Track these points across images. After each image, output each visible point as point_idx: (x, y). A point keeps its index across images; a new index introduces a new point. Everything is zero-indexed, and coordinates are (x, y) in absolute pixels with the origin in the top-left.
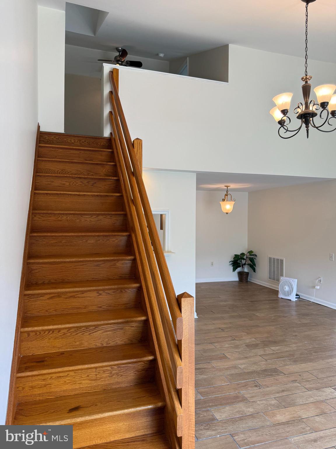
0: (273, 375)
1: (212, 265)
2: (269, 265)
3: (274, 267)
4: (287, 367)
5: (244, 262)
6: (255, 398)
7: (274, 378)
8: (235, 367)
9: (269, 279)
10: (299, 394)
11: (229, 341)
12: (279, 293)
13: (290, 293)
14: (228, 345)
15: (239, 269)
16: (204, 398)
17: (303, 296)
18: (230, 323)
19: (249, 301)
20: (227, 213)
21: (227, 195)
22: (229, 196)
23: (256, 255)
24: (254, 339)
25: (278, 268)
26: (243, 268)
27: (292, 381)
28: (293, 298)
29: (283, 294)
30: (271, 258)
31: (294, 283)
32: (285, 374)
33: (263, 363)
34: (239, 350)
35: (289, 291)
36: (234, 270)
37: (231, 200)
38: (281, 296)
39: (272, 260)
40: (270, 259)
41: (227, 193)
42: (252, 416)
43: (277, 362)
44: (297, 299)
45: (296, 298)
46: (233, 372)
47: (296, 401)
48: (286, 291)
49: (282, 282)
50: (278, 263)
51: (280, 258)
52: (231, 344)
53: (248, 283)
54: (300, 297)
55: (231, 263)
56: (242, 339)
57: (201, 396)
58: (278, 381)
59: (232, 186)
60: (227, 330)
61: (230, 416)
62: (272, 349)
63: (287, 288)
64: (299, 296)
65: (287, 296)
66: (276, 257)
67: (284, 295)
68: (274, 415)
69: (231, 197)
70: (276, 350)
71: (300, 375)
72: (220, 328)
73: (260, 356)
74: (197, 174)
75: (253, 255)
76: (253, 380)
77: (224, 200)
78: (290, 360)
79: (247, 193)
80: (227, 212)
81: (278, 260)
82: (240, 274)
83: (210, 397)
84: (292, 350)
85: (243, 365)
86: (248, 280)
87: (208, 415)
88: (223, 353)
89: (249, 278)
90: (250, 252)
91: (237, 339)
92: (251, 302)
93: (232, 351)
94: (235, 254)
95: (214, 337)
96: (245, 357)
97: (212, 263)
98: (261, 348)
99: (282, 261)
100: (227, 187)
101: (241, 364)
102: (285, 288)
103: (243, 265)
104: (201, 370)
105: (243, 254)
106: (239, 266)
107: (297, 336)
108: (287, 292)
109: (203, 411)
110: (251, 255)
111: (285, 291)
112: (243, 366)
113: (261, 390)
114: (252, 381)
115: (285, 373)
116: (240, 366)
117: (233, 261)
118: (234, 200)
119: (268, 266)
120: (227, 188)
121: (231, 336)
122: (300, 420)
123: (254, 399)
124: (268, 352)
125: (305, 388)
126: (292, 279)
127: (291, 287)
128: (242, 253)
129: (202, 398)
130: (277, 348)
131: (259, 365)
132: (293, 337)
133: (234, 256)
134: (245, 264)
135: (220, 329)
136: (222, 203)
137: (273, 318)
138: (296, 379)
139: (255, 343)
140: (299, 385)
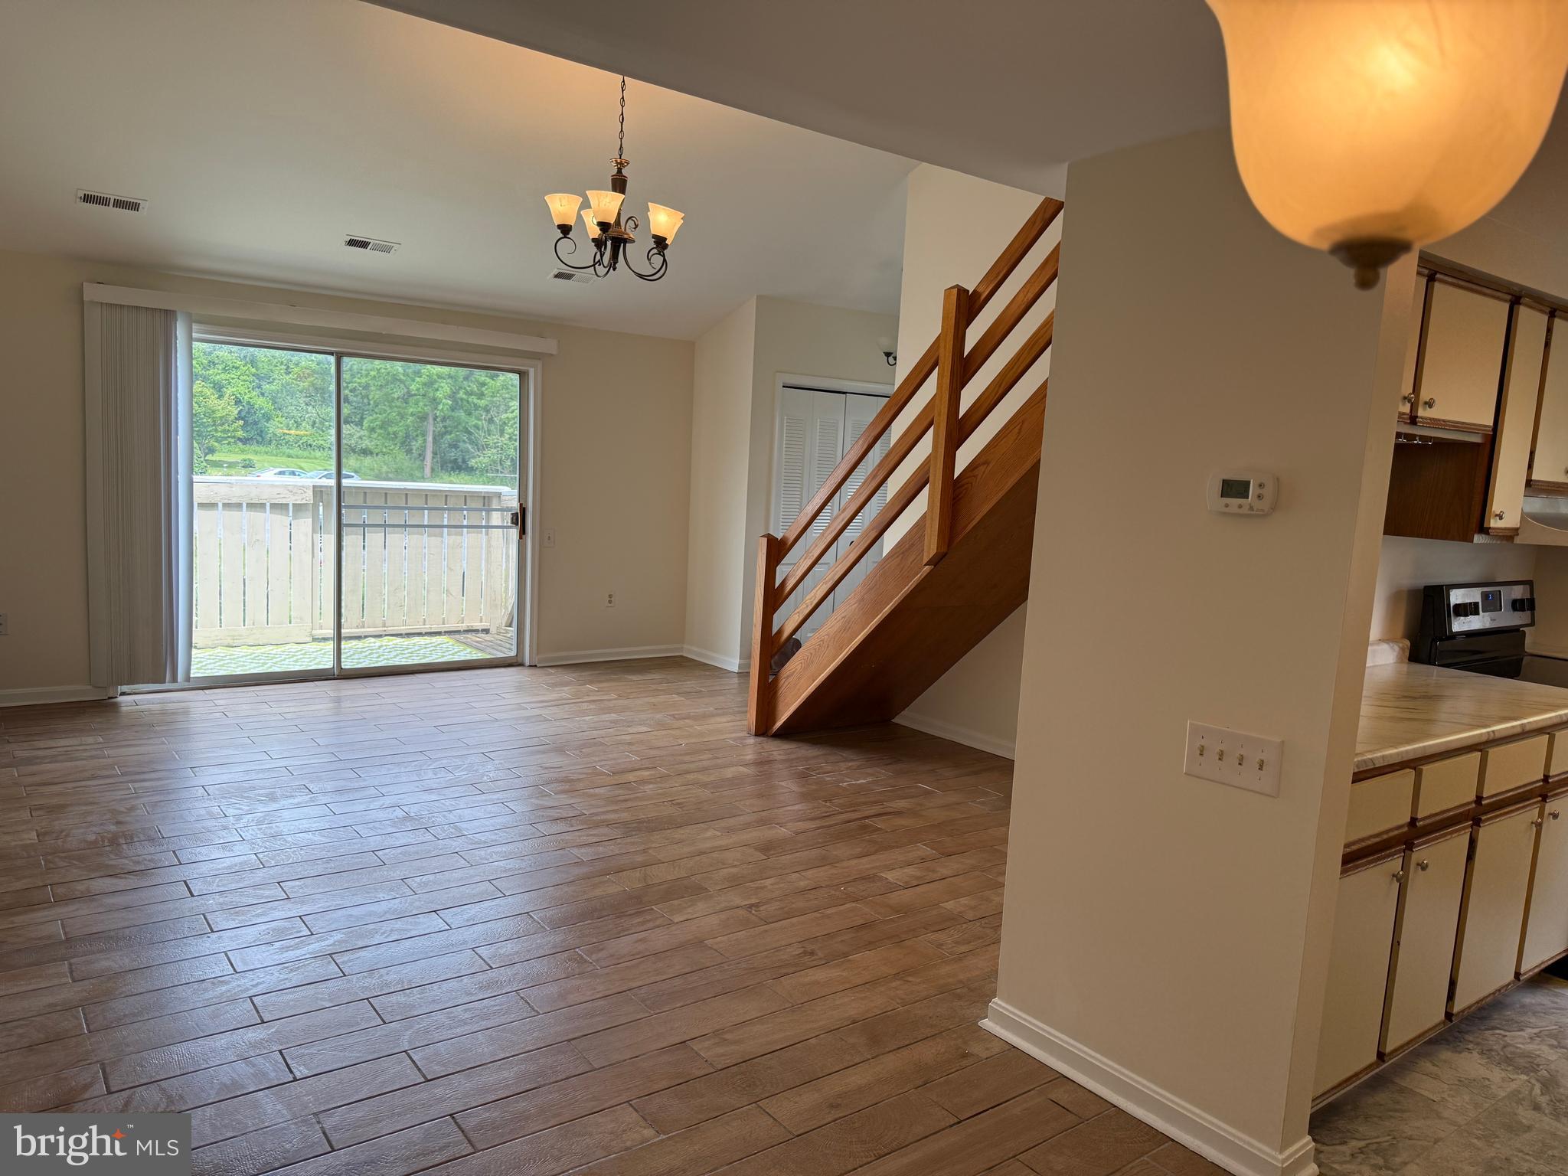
8: (730, 831)
11: (768, 901)
14: (766, 887)
34: (725, 871)
46: (732, 822)
52: (757, 888)
56: (723, 916)
85: (709, 837)
91: (741, 912)
98: (654, 886)
101: (715, 837)
112: (709, 834)
116: (718, 834)
131: (667, 840)
139: (676, 902)
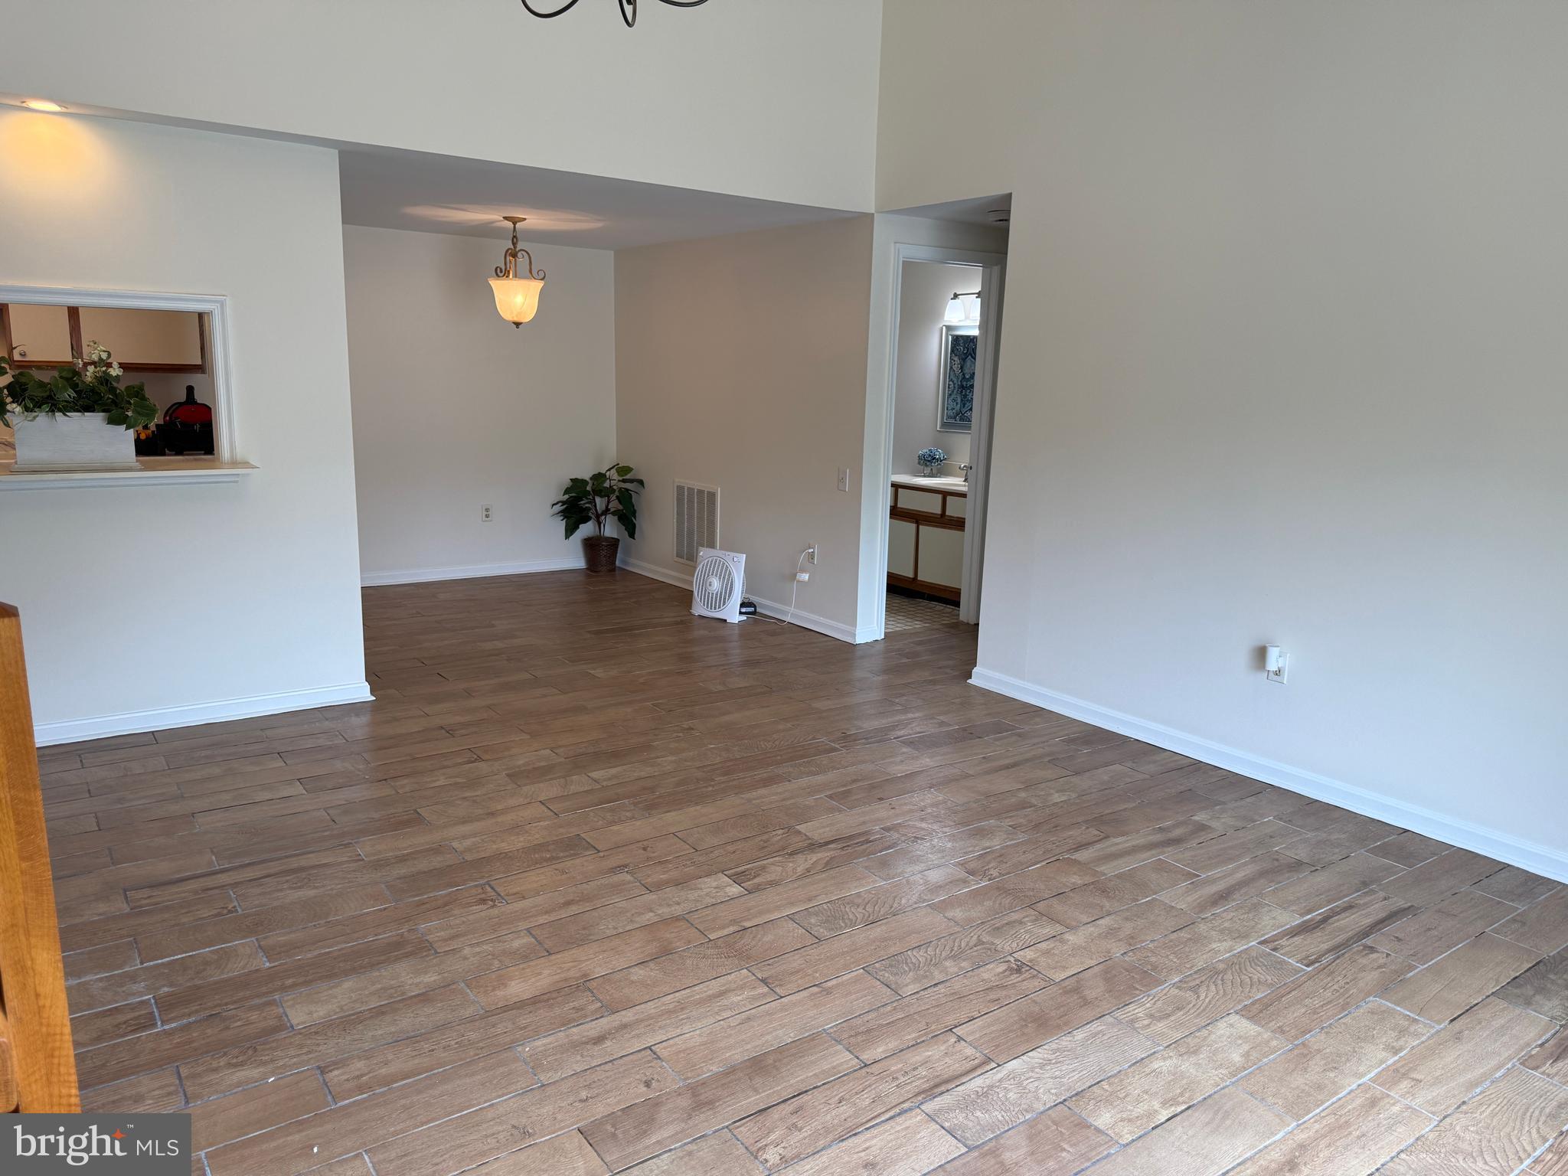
0: (558, 858)
1: (487, 516)
2: (678, 514)
3: (690, 517)
4: (615, 828)
5: (600, 503)
6: (462, 939)
7: (557, 866)
8: (437, 850)
9: (677, 559)
10: (615, 907)
11: (455, 765)
12: (694, 603)
13: (725, 598)
14: (447, 778)
15: (587, 529)
16: (273, 965)
17: (768, 606)
18: (489, 707)
19: (589, 632)
20: (517, 324)
21: (514, 255)
22: (522, 260)
23: (641, 482)
24: (548, 752)
25: (701, 518)
26: (599, 524)
27: (612, 869)
28: (733, 614)
29: (704, 605)
30: (683, 488)
31: (738, 566)
32: (599, 851)
33: (541, 823)
34: (478, 793)
35: (721, 593)
36: (570, 531)
37: (531, 272)
38: (699, 609)
39: (686, 493)
40: (680, 489)
41: (514, 244)
42: (425, 997)
43: (592, 814)
44: (744, 618)
45: (741, 613)
46: (423, 865)
47: (596, 930)
48: (713, 594)
49: (701, 566)
50: (701, 502)
51: (706, 487)
52: (457, 777)
53: (617, 572)
54: (758, 610)
55: (558, 508)
56: (506, 754)
57: (265, 959)
58: (564, 876)
59: (533, 220)
60: (463, 732)
61: (342, 1009)
62: (592, 779)
63: (716, 585)
64: (755, 607)
65: (715, 609)
66: (697, 485)
67: (707, 607)
68: (502, 983)
69: (530, 262)
70: (605, 780)
71: (645, 849)
72: (442, 728)
73: (543, 804)
74: (339, 152)
75: (631, 481)
76: (482, 882)
77: (502, 273)
78: (635, 804)
79: (612, 252)
80: (516, 319)
81: (701, 492)
82: (592, 546)
83: (299, 959)
84: (656, 774)
85: (469, 839)
86: (618, 563)
87: (265, 1018)
88: (414, 808)
89: (619, 555)
90: (623, 470)
91: (486, 757)
92: (593, 636)
93: (451, 797)
94: (573, 477)
95: (408, 758)
96: (488, 814)
97: (487, 510)
98: (559, 777)
99: (712, 496)
100: (514, 224)
101: (463, 836)
102: (710, 585)
103: (598, 517)
104: (304, 875)
105: (599, 477)
106: (586, 520)
107: (693, 729)
108: (717, 594)
109: (251, 1008)
110: (624, 481)
111: (709, 593)
112: (466, 843)
113: (495, 912)
114: (476, 886)
115: (599, 849)
116: (455, 844)
117: (564, 503)
118: (542, 275)
119: (675, 516)
120: (513, 226)
121: (469, 749)
122: (583, 984)
123: (454, 945)
124: (573, 789)
125: (643, 885)
126: (732, 554)
127: (728, 580)
128: (597, 473)
129: (268, 964)
130: (613, 771)
131: (527, 832)
132: (681, 734)
133: (568, 483)
134: (606, 511)
135: (443, 731)
136: (496, 284)
137: (641, 680)
138: (627, 861)
139: (543, 764)
140: (629, 877)
